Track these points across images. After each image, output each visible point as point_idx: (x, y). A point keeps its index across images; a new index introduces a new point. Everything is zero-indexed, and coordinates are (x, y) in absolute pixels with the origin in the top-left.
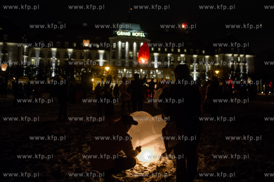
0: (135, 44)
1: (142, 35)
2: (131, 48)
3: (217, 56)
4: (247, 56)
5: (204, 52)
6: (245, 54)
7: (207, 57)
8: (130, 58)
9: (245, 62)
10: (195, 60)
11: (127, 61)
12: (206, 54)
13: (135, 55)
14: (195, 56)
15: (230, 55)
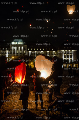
0: (19, 47)
1: (22, 43)
2: (18, 49)
3: (58, 51)
4: (72, 51)
5: (52, 50)
6: (71, 50)
7: (54, 52)
8: (17, 53)
9: (71, 54)
10: (48, 53)
11: (16, 55)
12: (53, 51)
13: (19, 52)
14: (48, 52)
15: (63, 50)
